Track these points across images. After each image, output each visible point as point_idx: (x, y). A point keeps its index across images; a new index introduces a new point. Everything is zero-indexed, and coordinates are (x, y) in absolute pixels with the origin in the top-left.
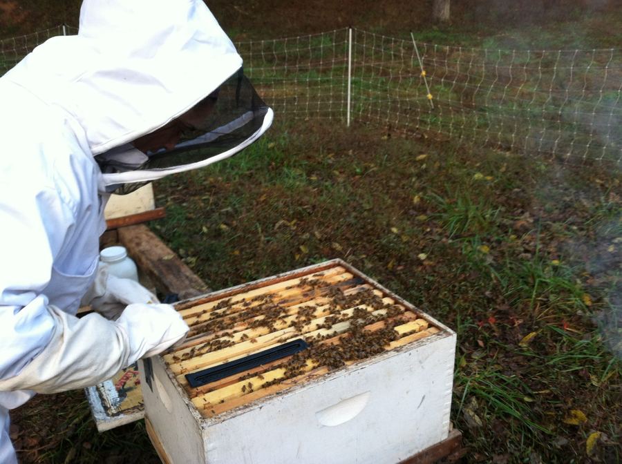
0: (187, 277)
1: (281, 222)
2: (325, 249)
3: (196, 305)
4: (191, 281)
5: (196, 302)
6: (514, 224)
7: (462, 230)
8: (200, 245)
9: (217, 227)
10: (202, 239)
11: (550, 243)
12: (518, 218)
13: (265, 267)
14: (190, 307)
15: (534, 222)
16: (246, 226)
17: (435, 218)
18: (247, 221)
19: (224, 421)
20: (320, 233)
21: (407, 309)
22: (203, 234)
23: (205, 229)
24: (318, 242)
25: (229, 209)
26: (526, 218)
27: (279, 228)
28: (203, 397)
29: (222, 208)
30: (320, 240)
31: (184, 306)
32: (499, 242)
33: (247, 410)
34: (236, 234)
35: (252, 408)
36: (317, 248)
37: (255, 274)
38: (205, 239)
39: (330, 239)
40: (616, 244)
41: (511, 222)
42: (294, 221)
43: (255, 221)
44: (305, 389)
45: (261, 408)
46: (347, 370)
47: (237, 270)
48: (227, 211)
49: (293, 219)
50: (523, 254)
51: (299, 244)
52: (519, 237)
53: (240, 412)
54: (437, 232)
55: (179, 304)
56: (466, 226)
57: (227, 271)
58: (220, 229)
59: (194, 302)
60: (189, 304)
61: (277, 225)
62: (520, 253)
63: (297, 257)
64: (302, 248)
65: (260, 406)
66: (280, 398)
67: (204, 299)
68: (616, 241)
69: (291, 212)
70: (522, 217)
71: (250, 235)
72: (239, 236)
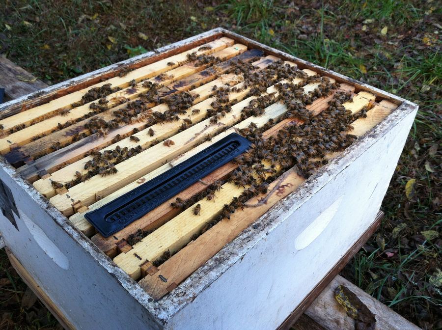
0: (10, 70)
1: (84, 16)
2: (133, 39)
3: (55, 97)
4: (15, 73)
5: (55, 92)
6: (285, 12)
7: (246, 18)
8: (7, 42)
9: (20, 25)
10: (7, 36)
11: (317, 25)
12: (287, 6)
13: (80, 59)
14: (47, 101)
15: (300, 10)
16: (50, 22)
17: (221, 9)
18: (51, 17)
19: (194, 298)
20: (125, 24)
21: (339, 81)
22: (8, 31)
23: (8, 28)
24: (124, 33)
25: (29, 6)
26: (292, 6)
27: (83, 21)
28: (132, 251)
29: (20, 6)
30: (126, 31)
31: (37, 100)
32: (279, 27)
33: (224, 267)
34: (42, 29)
35: (230, 262)
36: (124, 38)
37: (71, 65)
38: (10, 36)
39: (135, 30)
40: (366, 24)
41: (282, 10)
42: (96, 15)
43: (58, 16)
44: (291, 212)
45: (242, 259)
46: (329, 172)
47: (51, 63)
48: (27, 9)
49: (94, 13)
50: (301, 35)
51: (107, 36)
52: (292, 22)
53: (213, 274)
54: (226, 20)
55: (30, 98)
56: (249, 14)
57: (42, 65)
58: (24, 26)
59: (52, 94)
60: (44, 96)
61: (80, 19)
62: (299, 34)
63: (109, 47)
64: (110, 38)
65: (241, 255)
66: (263, 234)
67: (65, 88)
68: (366, 22)
69: (91, 7)
70: (290, 6)
71: (56, 30)
72: (46, 31)
